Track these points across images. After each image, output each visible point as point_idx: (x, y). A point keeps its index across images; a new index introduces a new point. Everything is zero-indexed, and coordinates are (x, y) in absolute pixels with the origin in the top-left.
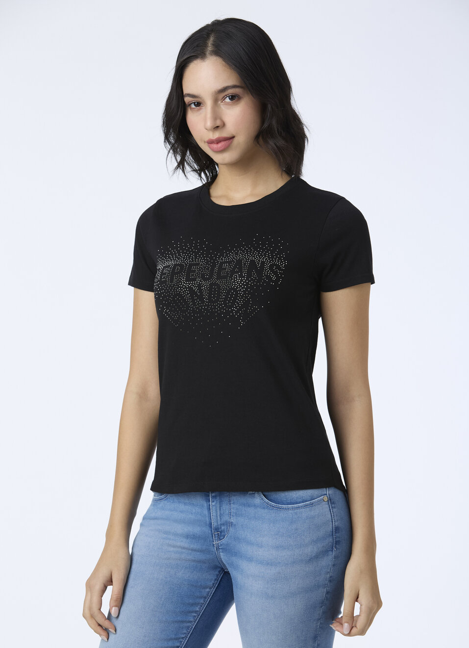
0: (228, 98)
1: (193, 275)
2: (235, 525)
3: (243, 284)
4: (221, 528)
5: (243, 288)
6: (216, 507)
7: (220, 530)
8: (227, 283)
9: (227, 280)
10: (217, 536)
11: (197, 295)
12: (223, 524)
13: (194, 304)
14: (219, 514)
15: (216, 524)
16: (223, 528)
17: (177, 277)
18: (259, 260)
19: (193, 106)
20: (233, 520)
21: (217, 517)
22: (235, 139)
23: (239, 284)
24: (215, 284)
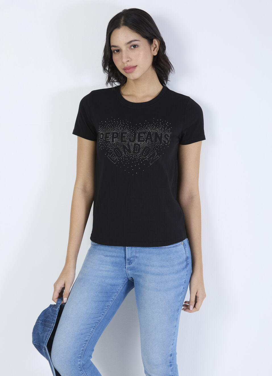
0: (132, 47)
1: (124, 139)
2: (138, 257)
3: (153, 145)
4: (131, 259)
5: (153, 147)
6: (129, 249)
7: (130, 260)
8: (144, 144)
9: (144, 143)
10: (128, 263)
11: (127, 149)
12: (132, 257)
13: (125, 153)
14: (130, 252)
15: (128, 257)
16: (132, 259)
17: (116, 139)
18: (159, 133)
19: (116, 52)
20: (137, 255)
21: (129, 253)
22: (137, 67)
23: (151, 145)
24: (137, 144)
